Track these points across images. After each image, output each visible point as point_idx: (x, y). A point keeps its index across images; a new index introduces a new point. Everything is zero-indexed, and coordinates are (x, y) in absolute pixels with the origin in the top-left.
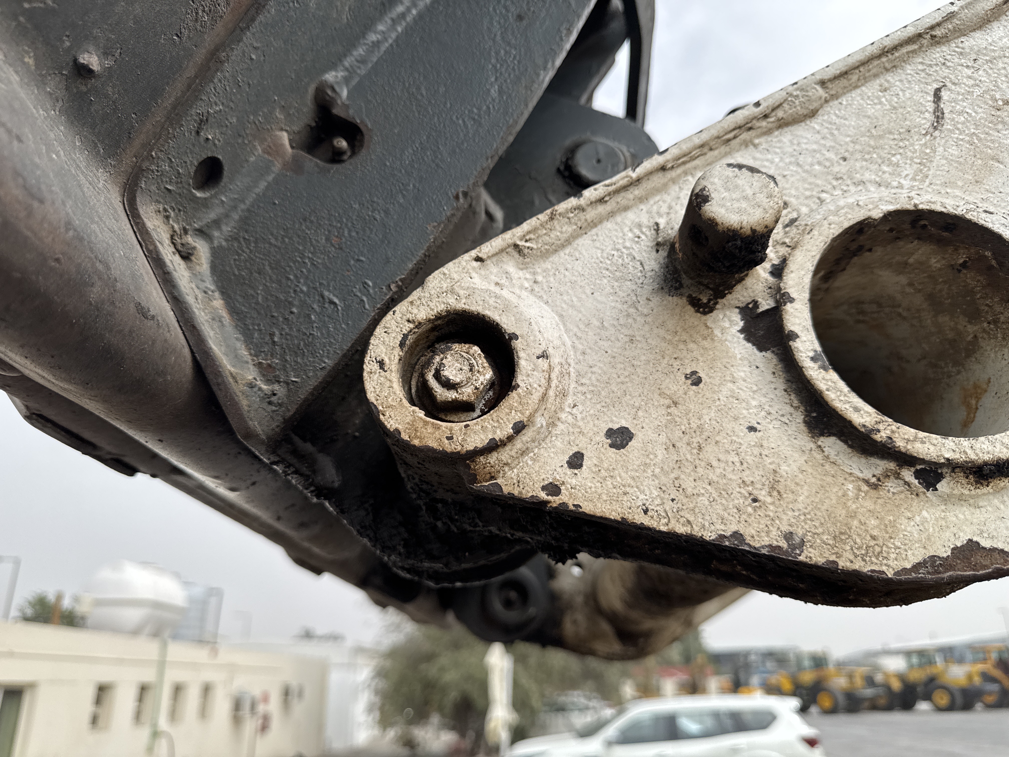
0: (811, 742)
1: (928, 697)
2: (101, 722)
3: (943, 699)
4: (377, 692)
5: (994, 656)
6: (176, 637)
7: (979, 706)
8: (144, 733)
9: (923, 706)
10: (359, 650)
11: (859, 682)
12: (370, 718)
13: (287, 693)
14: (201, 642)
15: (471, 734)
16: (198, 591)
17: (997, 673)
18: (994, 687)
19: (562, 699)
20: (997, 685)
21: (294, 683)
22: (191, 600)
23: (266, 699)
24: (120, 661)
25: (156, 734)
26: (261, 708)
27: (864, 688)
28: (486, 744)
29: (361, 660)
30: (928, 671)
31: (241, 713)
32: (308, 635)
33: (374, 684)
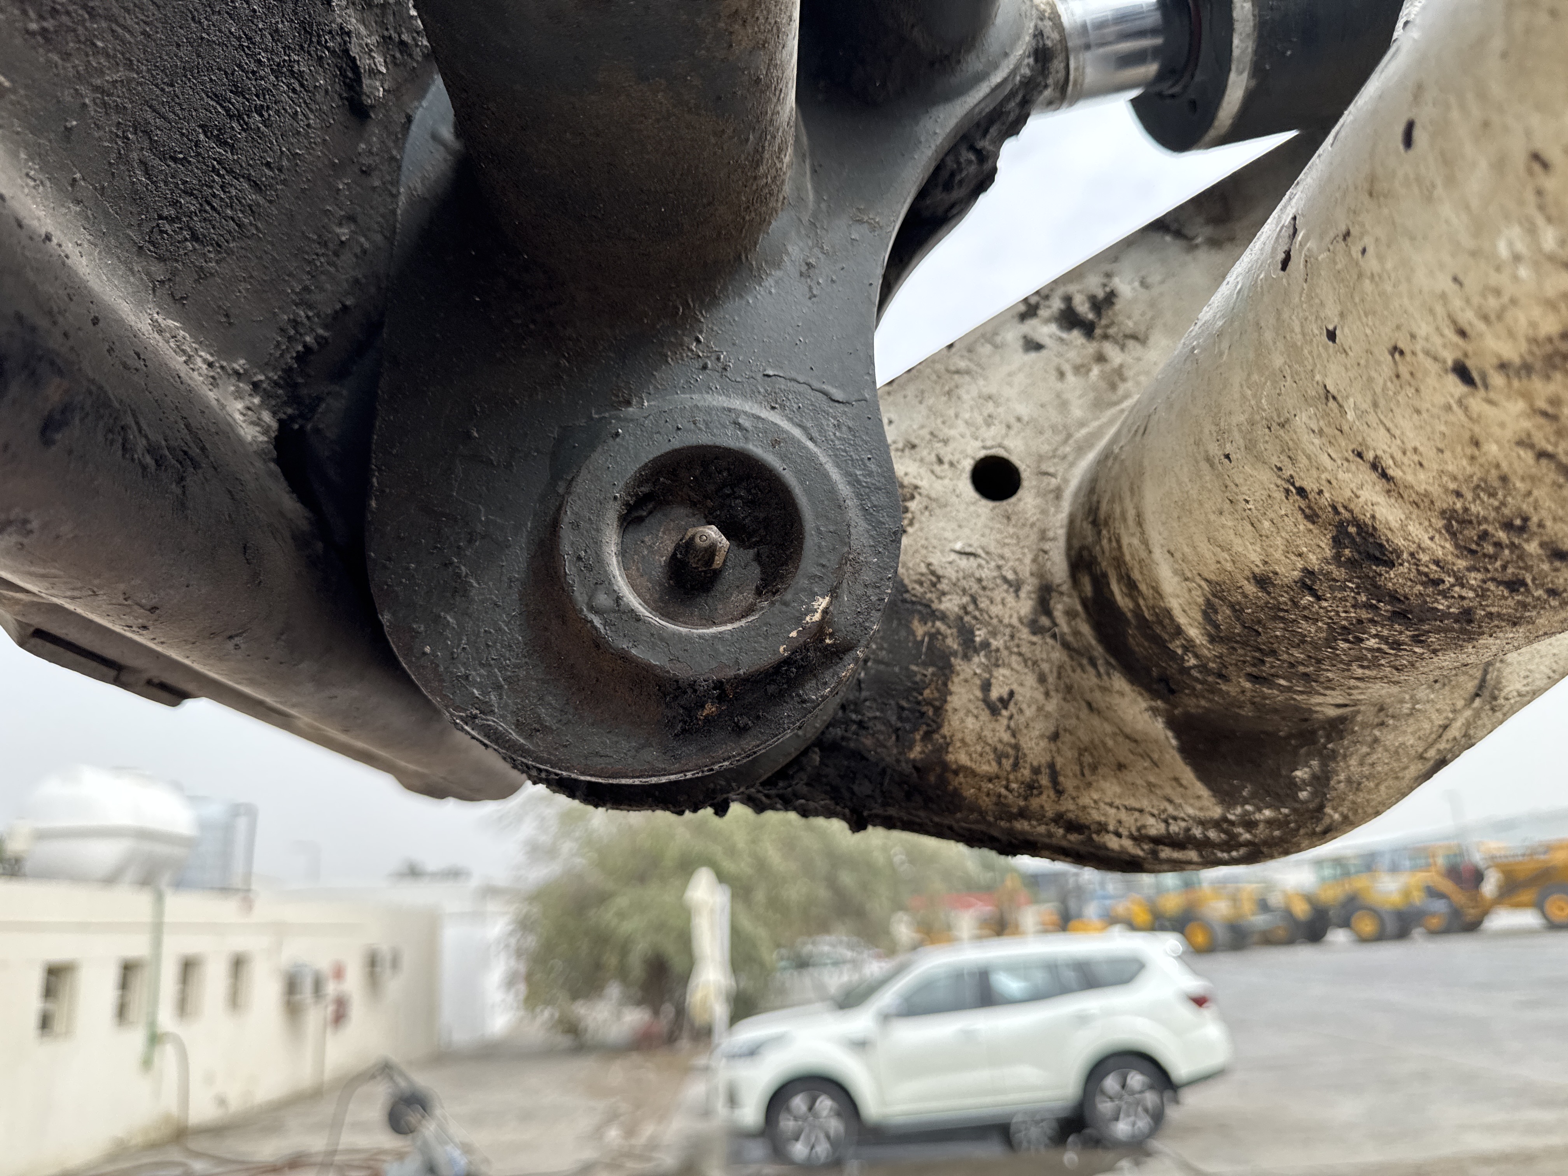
0: (1200, 1001)
1: (1346, 923)
2: (59, 1025)
3: (1367, 926)
4: (519, 953)
5: (1441, 861)
6: (179, 884)
7: (1417, 933)
8: (136, 1038)
9: (1338, 937)
10: (490, 892)
11: (1247, 907)
12: (510, 998)
13: (373, 962)
14: (225, 890)
15: (668, 1010)
16: (215, 811)
17: (1446, 886)
18: (1440, 906)
19: (808, 949)
20: (1443, 901)
21: (385, 949)
22: (204, 825)
23: (339, 973)
24: (83, 927)
25: (155, 1039)
26: (331, 988)
27: (1253, 914)
28: (692, 1025)
29: (492, 906)
30: (1347, 886)
31: (298, 997)
32: (413, 872)
33: (513, 941)
